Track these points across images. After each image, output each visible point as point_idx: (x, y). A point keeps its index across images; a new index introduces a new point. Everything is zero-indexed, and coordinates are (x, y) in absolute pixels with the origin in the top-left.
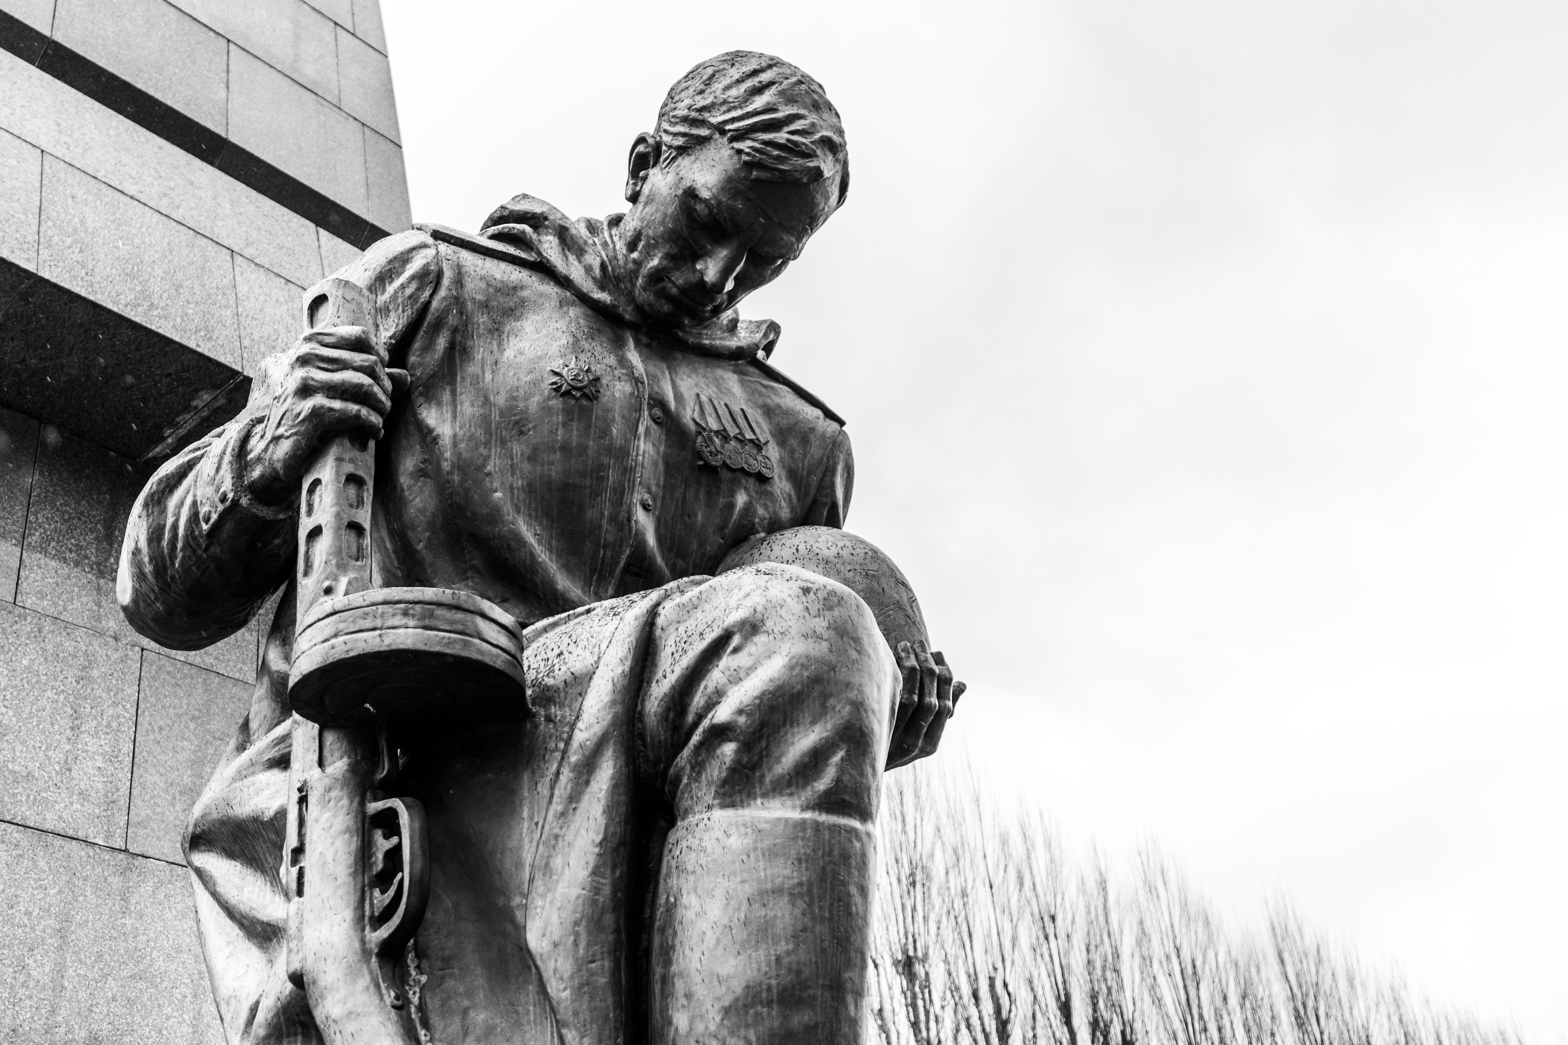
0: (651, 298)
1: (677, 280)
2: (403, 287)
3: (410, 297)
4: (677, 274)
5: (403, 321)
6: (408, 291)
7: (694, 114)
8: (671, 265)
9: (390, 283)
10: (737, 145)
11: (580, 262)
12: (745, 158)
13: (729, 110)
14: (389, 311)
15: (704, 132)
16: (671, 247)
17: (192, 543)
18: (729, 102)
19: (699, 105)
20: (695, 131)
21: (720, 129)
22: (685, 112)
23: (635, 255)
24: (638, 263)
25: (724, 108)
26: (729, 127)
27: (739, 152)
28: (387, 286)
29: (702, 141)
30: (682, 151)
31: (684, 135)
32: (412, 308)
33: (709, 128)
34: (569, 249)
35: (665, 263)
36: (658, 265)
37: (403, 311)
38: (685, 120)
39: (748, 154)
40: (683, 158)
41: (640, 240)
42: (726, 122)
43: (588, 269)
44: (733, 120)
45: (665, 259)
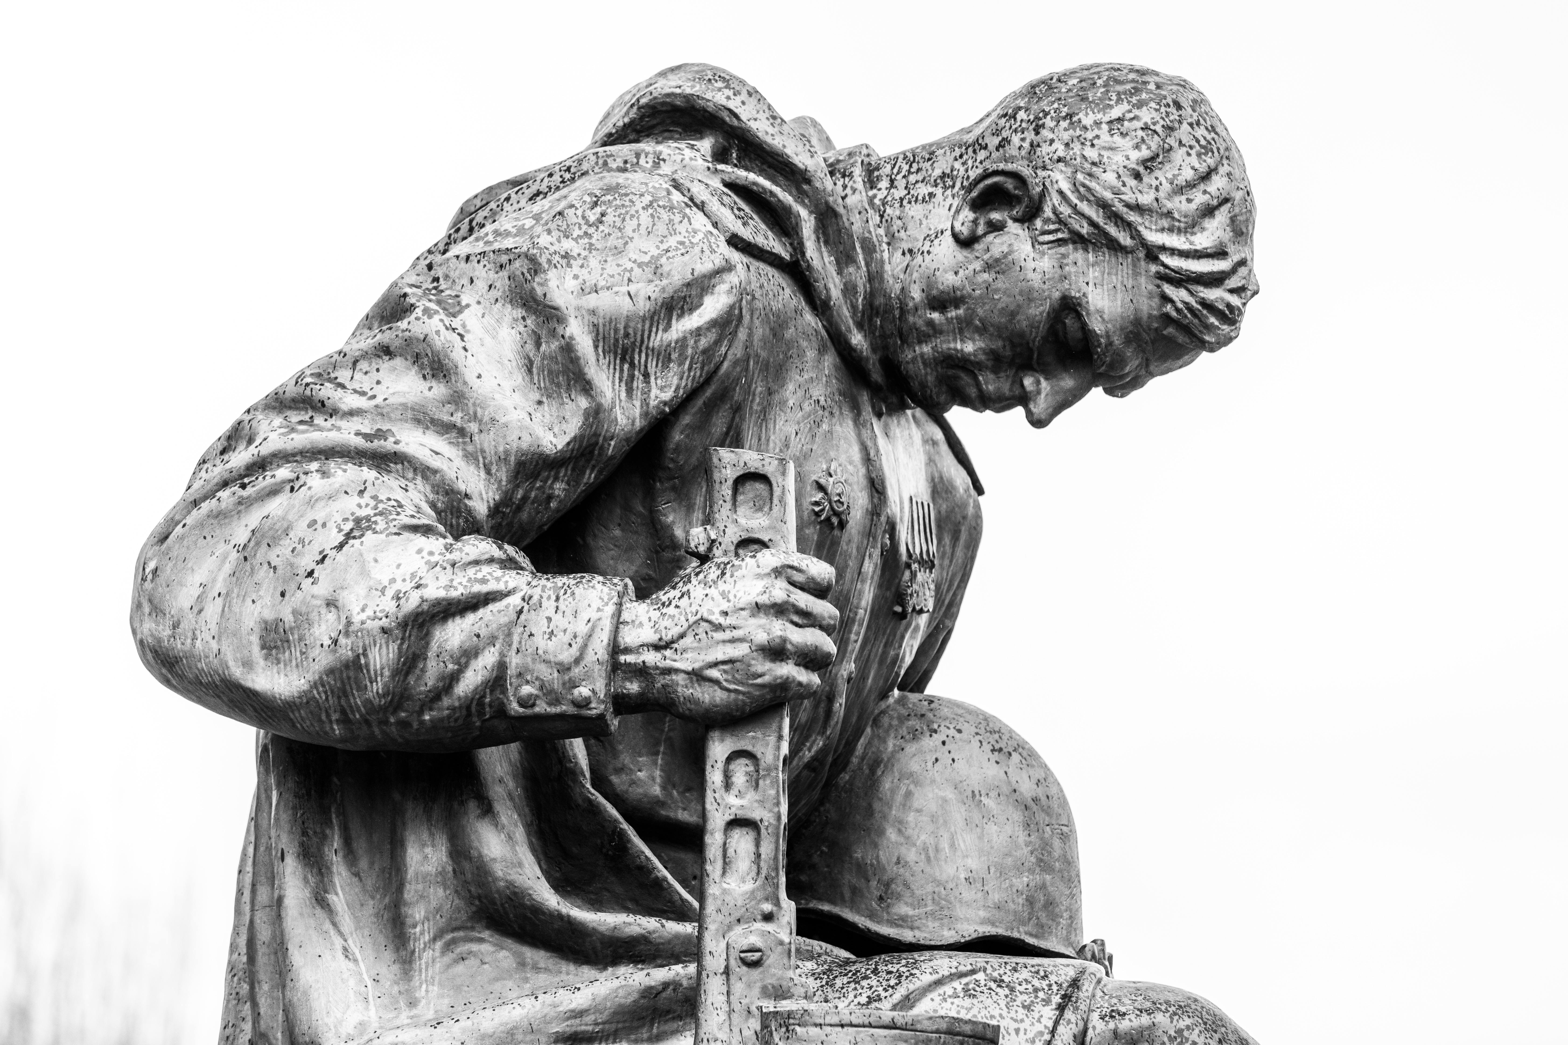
0: (930, 379)
1: (986, 383)
2: (698, 332)
3: (704, 352)
4: (991, 376)
5: (687, 383)
6: (704, 343)
7: (1119, 207)
8: (990, 364)
9: (680, 316)
10: (1169, 290)
11: (840, 272)
12: (1169, 308)
13: (1171, 230)
14: (670, 360)
15: (1124, 239)
16: (1004, 347)
17: (473, 709)
18: (1173, 218)
19: (1129, 197)
20: (1112, 230)
21: (1152, 253)
22: (1108, 195)
23: (936, 316)
24: (934, 330)
25: (1165, 223)
26: (1165, 258)
27: (1165, 299)
28: (674, 321)
29: (1114, 246)
30: (1078, 239)
31: (1092, 223)
32: (702, 369)
33: (1132, 237)
34: (826, 243)
35: (982, 357)
36: (969, 354)
37: (690, 369)
38: (1103, 205)
39: (1178, 310)
40: (1076, 249)
41: (957, 307)
42: (1163, 248)
43: (849, 290)
44: (1173, 251)
45: (985, 353)
